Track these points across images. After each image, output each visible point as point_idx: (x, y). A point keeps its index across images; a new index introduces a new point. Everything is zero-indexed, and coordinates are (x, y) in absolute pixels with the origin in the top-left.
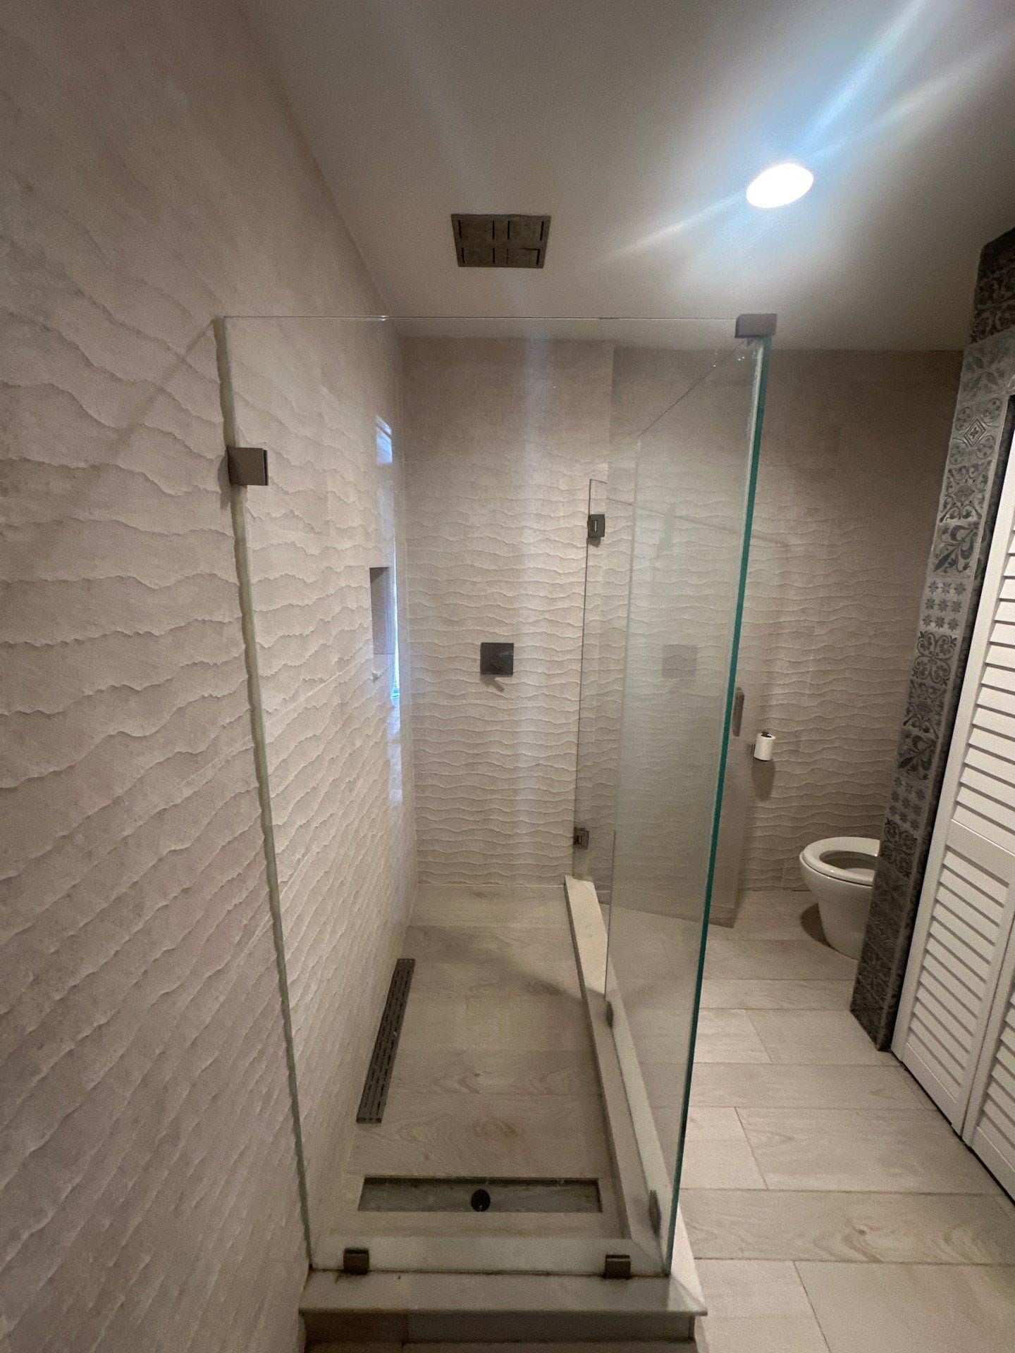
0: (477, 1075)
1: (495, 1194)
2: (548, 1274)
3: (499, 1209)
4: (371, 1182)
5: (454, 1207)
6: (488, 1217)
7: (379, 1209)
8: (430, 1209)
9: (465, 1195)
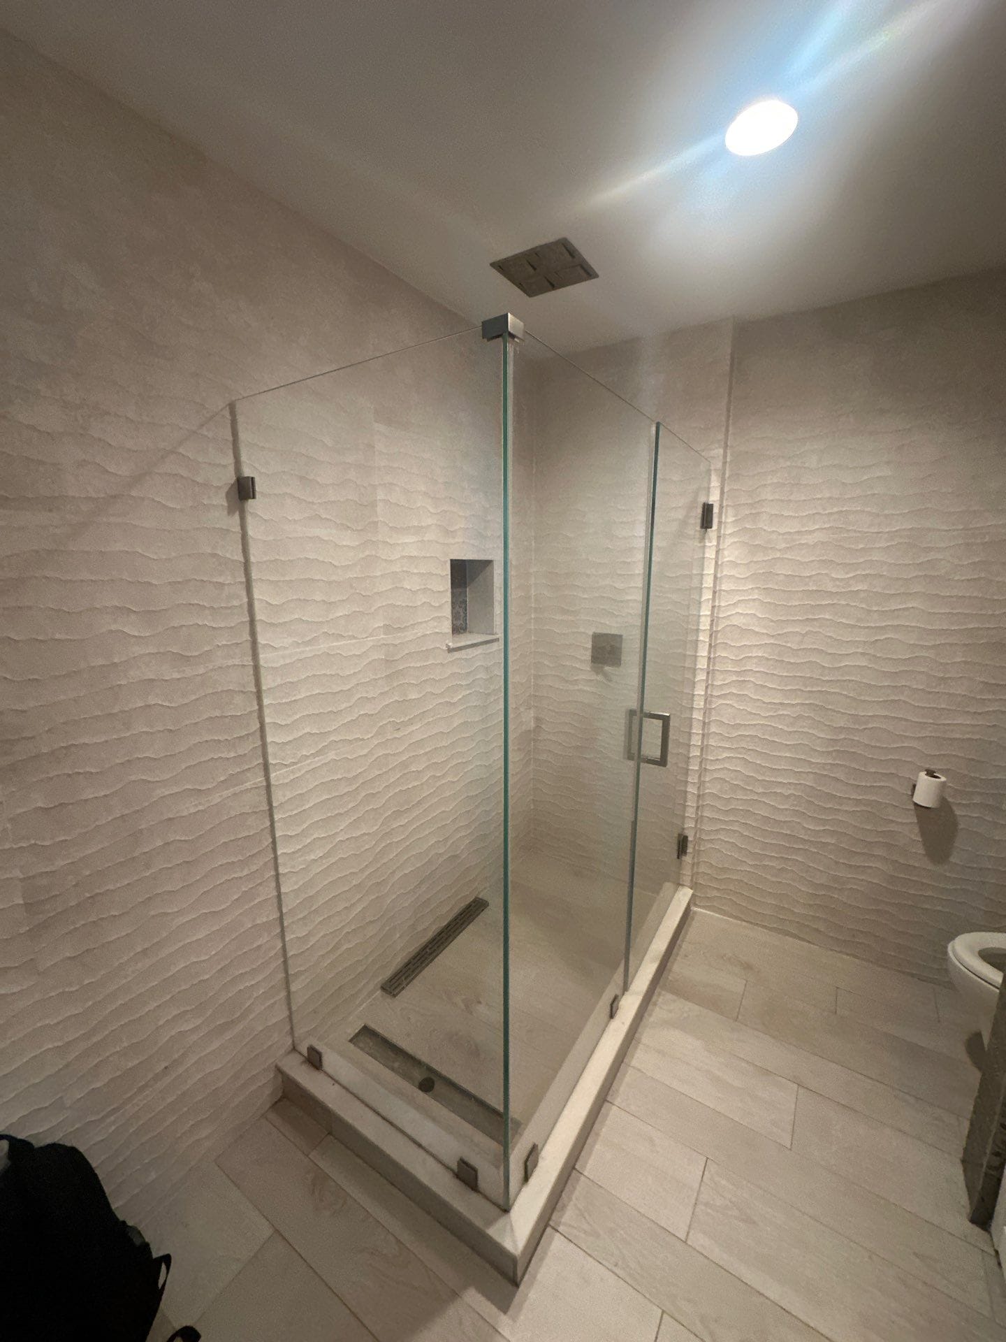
0: (480, 1002)
1: (438, 1086)
2: (420, 1146)
3: (435, 1098)
4: (366, 1031)
5: (407, 1076)
6: (421, 1095)
7: (362, 1049)
8: (393, 1069)
9: (419, 1075)
